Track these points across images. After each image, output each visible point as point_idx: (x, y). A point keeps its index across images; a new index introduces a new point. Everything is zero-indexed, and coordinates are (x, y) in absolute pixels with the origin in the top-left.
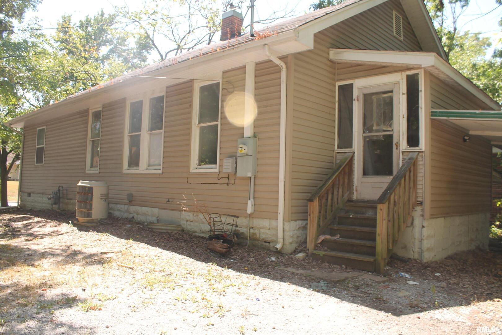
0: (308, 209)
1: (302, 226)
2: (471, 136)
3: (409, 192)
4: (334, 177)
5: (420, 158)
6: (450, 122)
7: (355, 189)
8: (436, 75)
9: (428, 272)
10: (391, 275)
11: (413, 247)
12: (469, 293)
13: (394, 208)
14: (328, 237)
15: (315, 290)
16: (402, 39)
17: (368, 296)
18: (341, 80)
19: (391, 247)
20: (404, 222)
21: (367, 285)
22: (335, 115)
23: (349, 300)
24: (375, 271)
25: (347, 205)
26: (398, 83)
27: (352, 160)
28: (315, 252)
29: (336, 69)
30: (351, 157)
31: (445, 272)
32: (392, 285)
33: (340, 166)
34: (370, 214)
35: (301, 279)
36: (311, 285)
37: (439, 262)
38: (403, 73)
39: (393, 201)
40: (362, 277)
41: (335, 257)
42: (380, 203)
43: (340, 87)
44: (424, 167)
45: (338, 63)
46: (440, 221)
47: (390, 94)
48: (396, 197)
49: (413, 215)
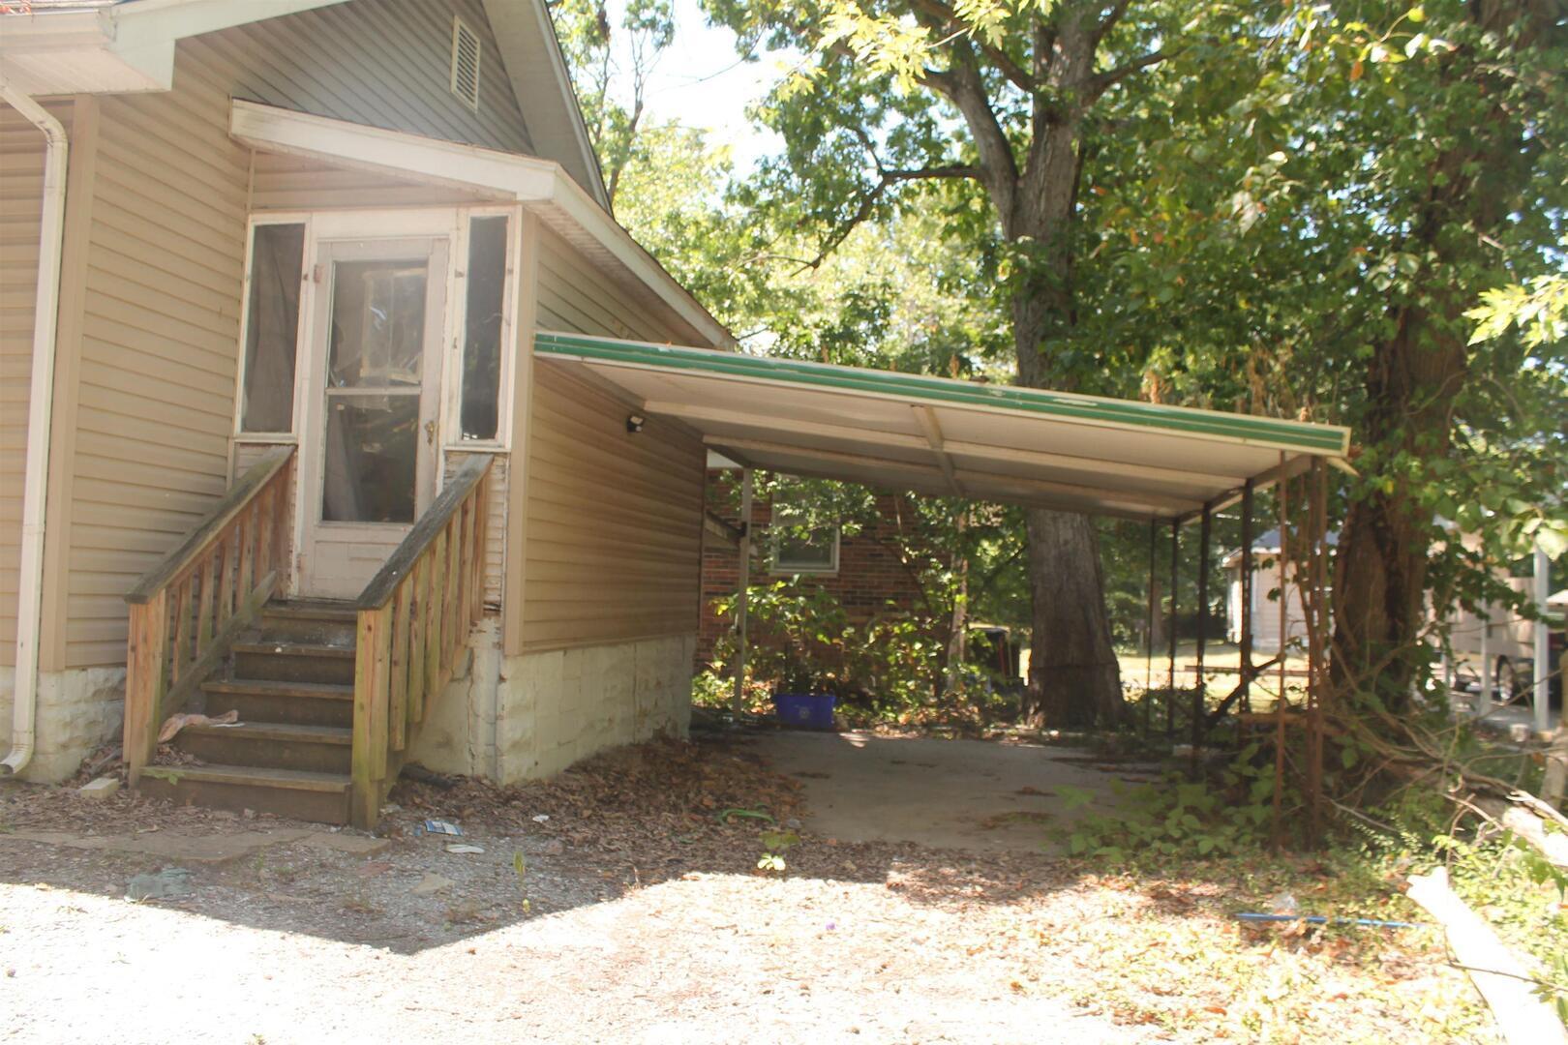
0: (127, 629)
1: (109, 684)
2: (648, 417)
3: (461, 577)
4: (224, 523)
5: (496, 474)
6: (589, 370)
7: (294, 563)
8: (556, 228)
9: (513, 815)
10: (399, 831)
11: (472, 740)
12: (622, 866)
13: (410, 625)
14: (199, 719)
15: (141, 899)
16: (475, 106)
17: (320, 903)
18: (265, 208)
19: (400, 745)
20: (442, 666)
21: (322, 865)
22: (238, 322)
23: (259, 920)
24: (349, 823)
25: (266, 614)
26: (444, 240)
27: (286, 469)
28: (151, 771)
29: (252, 170)
30: (284, 459)
31: (562, 811)
32: (404, 862)
33: (247, 489)
34: (338, 642)
35: (95, 866)
36: (126, 885)
37: (546, 782)
38: (463, 212)
39: (409, 601)
40: (307, 843)
41: (221, 784)
42: (365, 609)
43: (261, 231)
44: (508, 500)
45: (259, 152)
46: (552, 663)
47: (417, 272)
48: (419, 590)
49: (472, 644)
